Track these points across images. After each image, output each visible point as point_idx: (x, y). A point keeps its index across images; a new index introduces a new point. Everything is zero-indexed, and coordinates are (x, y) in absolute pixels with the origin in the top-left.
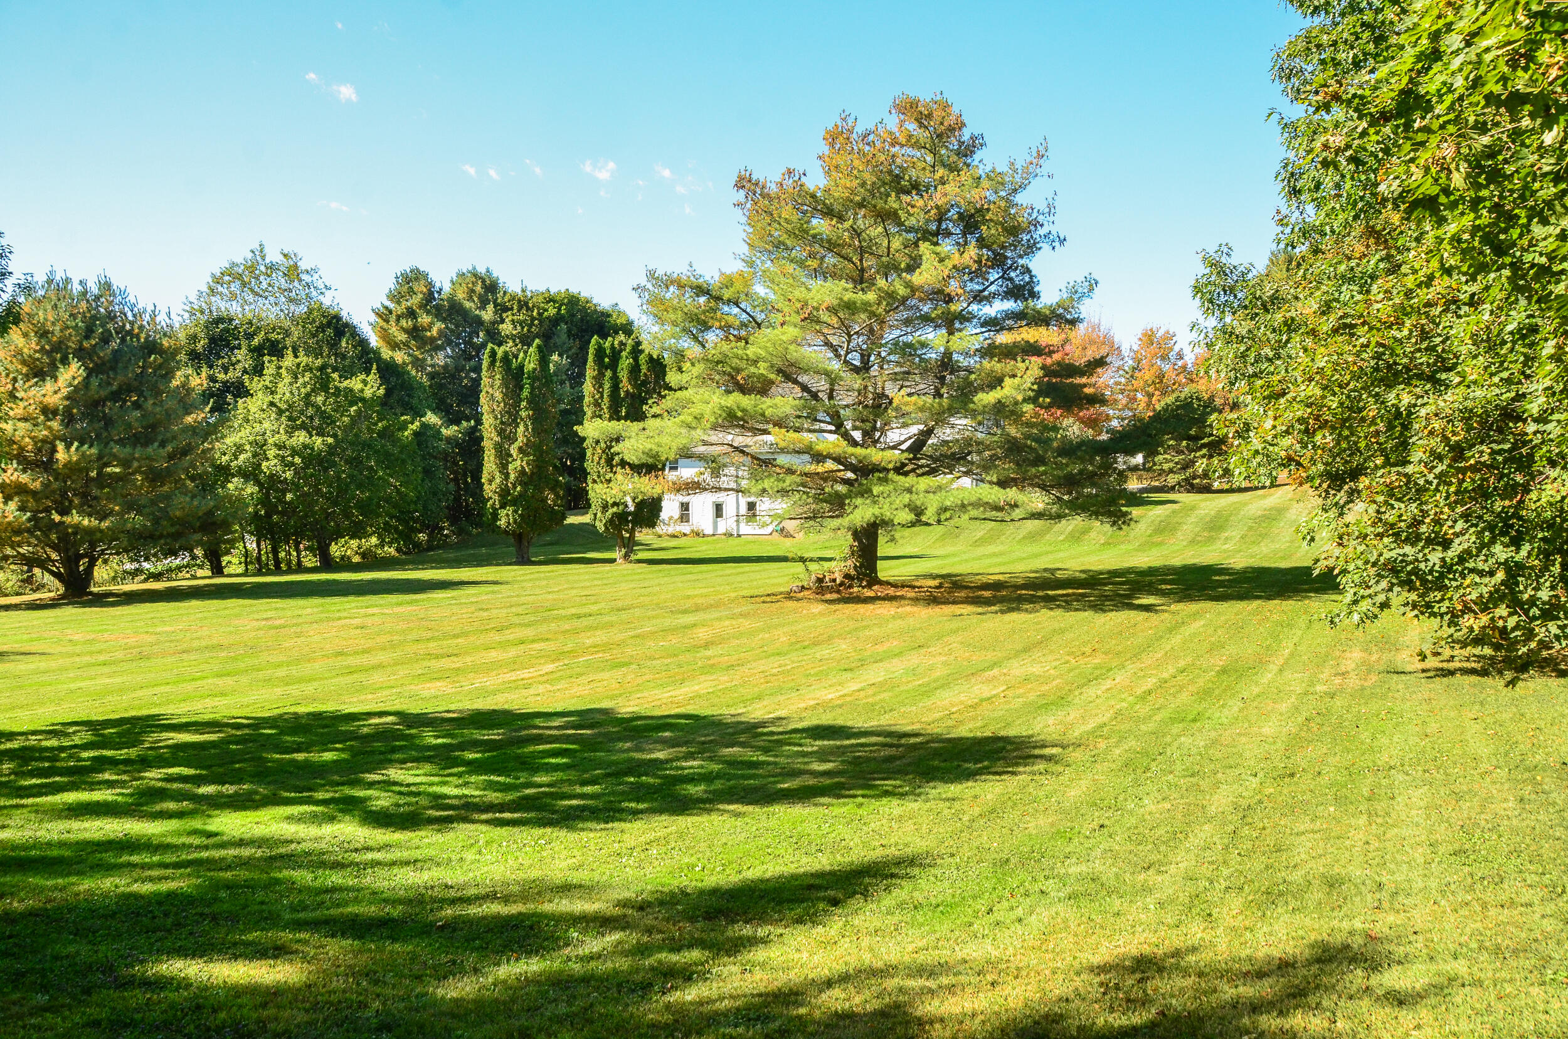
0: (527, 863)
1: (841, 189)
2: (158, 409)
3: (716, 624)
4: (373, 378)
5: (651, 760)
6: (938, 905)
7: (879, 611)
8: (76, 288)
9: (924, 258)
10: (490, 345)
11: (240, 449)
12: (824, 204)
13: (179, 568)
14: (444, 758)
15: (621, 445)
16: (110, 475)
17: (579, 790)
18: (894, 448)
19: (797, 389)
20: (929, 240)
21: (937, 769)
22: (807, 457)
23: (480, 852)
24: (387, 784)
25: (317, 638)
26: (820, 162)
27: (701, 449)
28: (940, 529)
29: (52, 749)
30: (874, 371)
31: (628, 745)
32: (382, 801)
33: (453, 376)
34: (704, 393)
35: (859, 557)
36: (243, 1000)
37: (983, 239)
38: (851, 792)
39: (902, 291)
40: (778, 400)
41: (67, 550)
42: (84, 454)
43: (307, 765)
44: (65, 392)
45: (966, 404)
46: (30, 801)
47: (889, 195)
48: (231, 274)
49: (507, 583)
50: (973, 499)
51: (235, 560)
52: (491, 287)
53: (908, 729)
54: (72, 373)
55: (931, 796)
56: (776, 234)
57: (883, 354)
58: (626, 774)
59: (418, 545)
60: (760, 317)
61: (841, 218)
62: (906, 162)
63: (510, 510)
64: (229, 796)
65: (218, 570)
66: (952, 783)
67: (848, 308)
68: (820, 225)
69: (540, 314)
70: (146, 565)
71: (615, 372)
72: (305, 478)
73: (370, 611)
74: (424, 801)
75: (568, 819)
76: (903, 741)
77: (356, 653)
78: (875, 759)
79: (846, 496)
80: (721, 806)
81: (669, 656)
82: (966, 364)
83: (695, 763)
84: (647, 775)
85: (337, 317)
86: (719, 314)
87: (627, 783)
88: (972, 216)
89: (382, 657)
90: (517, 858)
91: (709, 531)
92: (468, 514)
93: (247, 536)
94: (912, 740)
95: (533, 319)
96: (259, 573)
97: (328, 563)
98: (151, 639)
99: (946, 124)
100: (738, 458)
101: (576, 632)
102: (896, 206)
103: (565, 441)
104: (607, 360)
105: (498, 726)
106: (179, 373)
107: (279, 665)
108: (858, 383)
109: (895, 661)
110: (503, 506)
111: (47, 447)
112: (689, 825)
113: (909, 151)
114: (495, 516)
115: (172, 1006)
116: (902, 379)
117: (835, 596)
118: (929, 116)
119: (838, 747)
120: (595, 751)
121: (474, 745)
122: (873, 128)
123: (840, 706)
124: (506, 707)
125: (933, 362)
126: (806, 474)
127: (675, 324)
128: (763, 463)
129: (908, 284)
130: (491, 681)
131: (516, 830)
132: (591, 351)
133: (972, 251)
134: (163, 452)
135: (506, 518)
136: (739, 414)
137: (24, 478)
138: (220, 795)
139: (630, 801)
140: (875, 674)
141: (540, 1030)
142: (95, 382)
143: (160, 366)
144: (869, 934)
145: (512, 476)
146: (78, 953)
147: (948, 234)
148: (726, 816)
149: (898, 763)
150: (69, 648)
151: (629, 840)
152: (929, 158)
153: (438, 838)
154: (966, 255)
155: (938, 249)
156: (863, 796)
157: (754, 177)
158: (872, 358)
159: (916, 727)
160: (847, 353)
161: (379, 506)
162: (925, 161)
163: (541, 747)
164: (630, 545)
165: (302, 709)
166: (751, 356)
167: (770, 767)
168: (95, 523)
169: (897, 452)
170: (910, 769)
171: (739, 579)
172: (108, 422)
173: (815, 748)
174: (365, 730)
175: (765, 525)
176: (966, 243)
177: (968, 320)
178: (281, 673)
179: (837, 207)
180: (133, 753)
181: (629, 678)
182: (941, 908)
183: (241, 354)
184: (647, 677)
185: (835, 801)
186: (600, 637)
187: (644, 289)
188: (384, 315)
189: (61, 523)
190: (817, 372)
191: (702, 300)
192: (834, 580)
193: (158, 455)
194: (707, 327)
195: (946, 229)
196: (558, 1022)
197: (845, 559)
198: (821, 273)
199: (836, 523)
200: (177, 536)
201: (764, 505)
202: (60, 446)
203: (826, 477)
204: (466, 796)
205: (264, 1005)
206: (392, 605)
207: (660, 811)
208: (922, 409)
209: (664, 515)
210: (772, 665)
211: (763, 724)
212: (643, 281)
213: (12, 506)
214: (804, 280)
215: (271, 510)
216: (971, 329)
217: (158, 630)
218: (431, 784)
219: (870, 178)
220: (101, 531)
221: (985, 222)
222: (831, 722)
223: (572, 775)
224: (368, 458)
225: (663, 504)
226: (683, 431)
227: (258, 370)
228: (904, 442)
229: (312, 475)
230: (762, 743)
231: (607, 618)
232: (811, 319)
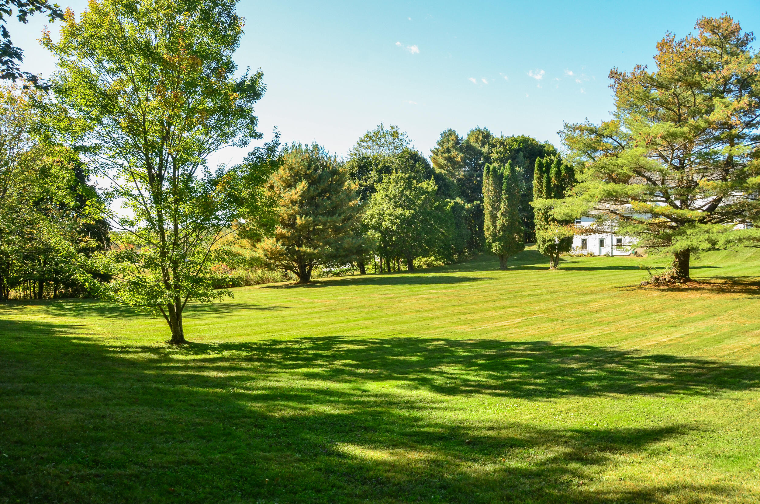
0: (508, 415)
1: (668, 72)
2: (337, 200)
3: (602, 301)
4: (432, 182)
5: (569, 368)
6: (730, 457)
7: (690, 296)
8: (304, 148)
9: (716, 106)
10: (487, 164)
11: (372, 216)
12: (658, 82)
13: (346, 271)
14: (468, 362)
15: (552, 211)
16: (318, 229)
17: (533, 381)
18: (699, 209)
19: (644, 180)
20: (718, 96)
21: (726, 382)
22: (650, 215)
23: (486, 408)
24: (441, 373)
25: (408, 303)
26: (654, 60)
27: (594, 212)
28: (725, 252)
29: (297, 349)
30: (687, 169)
31: (558, 360)
32: (440, 381)
33: (469, 180)
34: (595, 183)
35: (679, 267)
36: (380, 467)
37: (753, 92)
38: (677, 391)
39: (703, 125)
40: (635, 186)
41: (301, 263)
42: (307, 221)
43: (404, 362)
44: (300, 193)
45: (742, 184)
46: (290, 370)
47: (694, 74)
48: (368, 137)
49: (496, 279)
50: (746, 236)
51: (371, 267)
52: (487, 136)
53: (709, 359)
54: (303, 185)
55: (723, 397)
56: (632, 100)
57: (692, 159)
58: (557, 375)
59: (453, 261)
60: (624, 143)
61: (667, 88)
62: (704, 54)
63: (497, 243)
64: (371, 374)
65: (363, 272)
66: (736, 390)
67: (672, 136)
68: (656, 93)
69: (510, 148)
70: (333, 269)
71: (548, 175)
72: (402, 229)
73: (432, 291)
74: (458, 382)
75: (529, 395)
76: (706, 366)
77: (426, 311)
78: (690, 374)
79: (672, 235)
80: (605, 394)
81: (578, 316)
82: (741, 162)
83: (592, 371)
84: (567, 375)
85: (416, 155)
86: (602, 143)
87: (558, 379)
88: (746, 80)
89: (438, 313)
90: (503, 412)
91: (597, 253)
92: (477, 246)
93: (376, 256)
94: (711, 366)
95: (507, 150)
96: (381, 273)
97: (412, 269)
98: (336, 302)
99: (729, 30)
100: (613, 216)
101: (531, 303)
102: (699, 79)
103: (524, 209)
104: (544, 169)
105: (493, 348)
106: (346, 183)
107: (392, 316)
108: (678, 175)
109: (700, 322)
110: (494, 242)
111: (293, 218)
112: (590, 402)
113: (707, 48)
114: (490, 247)
115: (350, 466)
116: (704, 172)
117: (665, 287)
118: (719, 27)
119: (669, 367)
120: (541, 362)
121: (482, 356)
122: (685, 38)
123: (670, 345)
124: (497, 339)
125: (721, 162)
126: (649, 224)
127: (579, 149)
128: (626, 219)
129: (707, 121)
130: (489, 326)
131: (503, 398)
132: (536, 164)
133: (746, 99)
134: (340, 219)
135: (495, 247)
136: (614, 194)
137: (284, 231)
138: (367, 374)
139: (559, 388)
140: (689, 329)
141: (517, 497)
142: (312, 189)
143: (338, 180)
144: (689, 467)
145: (498, 227)
146: (311, 438)
147: (730, 91)
148: (609, 399)
149: (703, 377)
150: (302, 306)
151: (559, 408)
152: (719, 51)
153: (466, 400)
154: (742, 102)
155: (724, 100)
156: (684, 394)
157: (619, 71)
158: (686, 162)
159: (713, 359)
160: (672, 160)
161: (436, 242)
162: (716, 52)
163: (514, 359)
164: (557, 261)
165: (402, 336)
166: (619, 164)
167: (632, 375)
168: (312, 250)
169: (700, 211)
170: (711, 381)
171: (613, 278)
172: (317, 206)
173: (656, 367)
174: (431, 347)
175: (627, 250)
176: (741, 95)
177: (743, 138)
178: (392, 319)
179: (665, 83)
180: (329, 352)
181: (557, 327)
182: (732, 459)
183: (373, 173)
184: (567, 327)
185: (668, 395)
186: (543, 306)
187: (563, 132)
188: (436, 152)
189: (299, 251)
190: (655, 171)
191: (593, 136)
192: (665, 279)
193: (338, 220)
194: (595, 150)
195: (729, 88)
196: (526, 494)
197: (671, 268)
198: (658, 118)
199: (666, 249)
200: (346, 256)
201: (626, 240)
202: (298, 217)
203: (660, 225)
204: (478, 381)
205: (389, 471)
206: (442, 289)
207: (575, 394)
208: (715, 188)
209: (574, 245)
210: (632, 323)
211: (627, 353)
212: (562, 129)
213: (280, 243)
214: (647, 122)
215: (386, 244)
216: (745, 142)
217: (339, 298)
218: (462, 374)
219: (683, 66)
220: (315, 254)
221: (754, 82)
222: (665, 354)
223: (530, 374)
224: (430, 219)
225: (574, 240)
226: (584, 203)
227: (380, 180)
228: (704, 206)
229: (404, 228)
230: (627, 363)
231: (546, 297)
232: (652, 143)
